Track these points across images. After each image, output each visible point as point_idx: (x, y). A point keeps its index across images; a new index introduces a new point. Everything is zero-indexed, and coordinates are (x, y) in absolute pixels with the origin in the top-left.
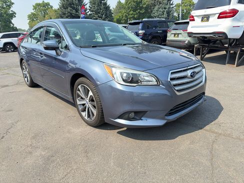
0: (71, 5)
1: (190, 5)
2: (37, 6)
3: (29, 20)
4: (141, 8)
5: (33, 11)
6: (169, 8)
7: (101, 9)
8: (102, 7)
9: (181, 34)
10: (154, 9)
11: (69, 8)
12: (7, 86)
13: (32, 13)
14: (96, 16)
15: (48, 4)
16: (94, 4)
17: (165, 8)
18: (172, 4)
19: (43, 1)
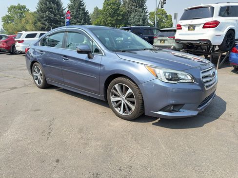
0: (49, 9)
1: (162, 14)
2: (12, 9)
3: (3, 23)
4: (118, 15)
5: (8, 14)
6: (144, 16)
7: (79, 14)
8: (81, 12)
9: (167, 40)
10: (130, 16)
11: (47, 12)
12: (15, 88)
13: (6, 15)
14: (75, 20)
15: (24, 7)
16: (73, 9)
17: (141, 16)
18: (147, 13)
19: (19, 4)
